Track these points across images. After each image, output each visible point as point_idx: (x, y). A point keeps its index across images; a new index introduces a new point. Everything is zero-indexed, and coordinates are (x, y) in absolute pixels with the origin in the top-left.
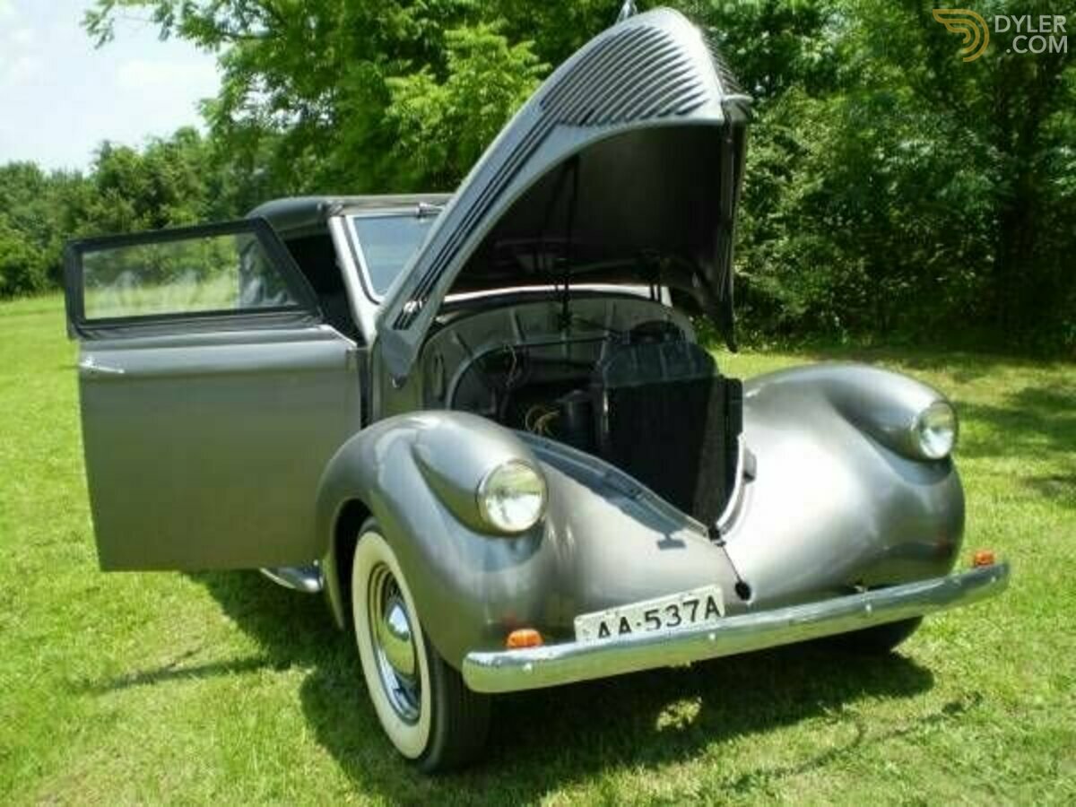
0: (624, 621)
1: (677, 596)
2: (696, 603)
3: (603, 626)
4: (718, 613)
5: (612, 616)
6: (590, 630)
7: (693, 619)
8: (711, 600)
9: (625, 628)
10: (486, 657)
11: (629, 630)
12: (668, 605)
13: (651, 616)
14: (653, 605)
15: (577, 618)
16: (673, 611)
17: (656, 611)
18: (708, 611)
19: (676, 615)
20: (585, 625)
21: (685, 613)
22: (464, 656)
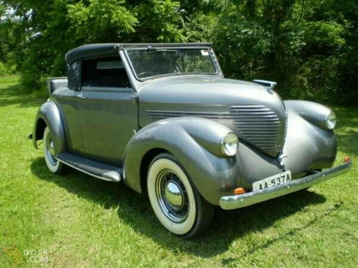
0: (266, 184)
1: (279, 175)
2: (284, 176)
3: (261, 186)
4: (290, 180)
5: (263, 182)
6: (257, 187)
7: (283, 182)
8: (288, 176)
9: (261, 188)
10: (226, 198)
11: (267, 187)
12: (277, 178)
13: (273, 181)
14: (273, 178)
15: (253, 183)
16: (278, 179)
17: (274, 180)
18: (287, 179)
19: (279, 181)
20: (256, 185)
21: (281, 180)
22: (220, 199)
